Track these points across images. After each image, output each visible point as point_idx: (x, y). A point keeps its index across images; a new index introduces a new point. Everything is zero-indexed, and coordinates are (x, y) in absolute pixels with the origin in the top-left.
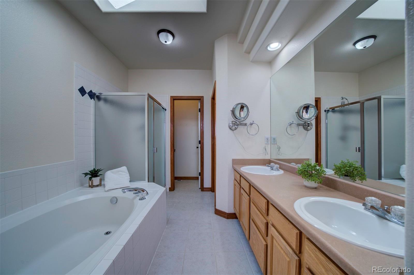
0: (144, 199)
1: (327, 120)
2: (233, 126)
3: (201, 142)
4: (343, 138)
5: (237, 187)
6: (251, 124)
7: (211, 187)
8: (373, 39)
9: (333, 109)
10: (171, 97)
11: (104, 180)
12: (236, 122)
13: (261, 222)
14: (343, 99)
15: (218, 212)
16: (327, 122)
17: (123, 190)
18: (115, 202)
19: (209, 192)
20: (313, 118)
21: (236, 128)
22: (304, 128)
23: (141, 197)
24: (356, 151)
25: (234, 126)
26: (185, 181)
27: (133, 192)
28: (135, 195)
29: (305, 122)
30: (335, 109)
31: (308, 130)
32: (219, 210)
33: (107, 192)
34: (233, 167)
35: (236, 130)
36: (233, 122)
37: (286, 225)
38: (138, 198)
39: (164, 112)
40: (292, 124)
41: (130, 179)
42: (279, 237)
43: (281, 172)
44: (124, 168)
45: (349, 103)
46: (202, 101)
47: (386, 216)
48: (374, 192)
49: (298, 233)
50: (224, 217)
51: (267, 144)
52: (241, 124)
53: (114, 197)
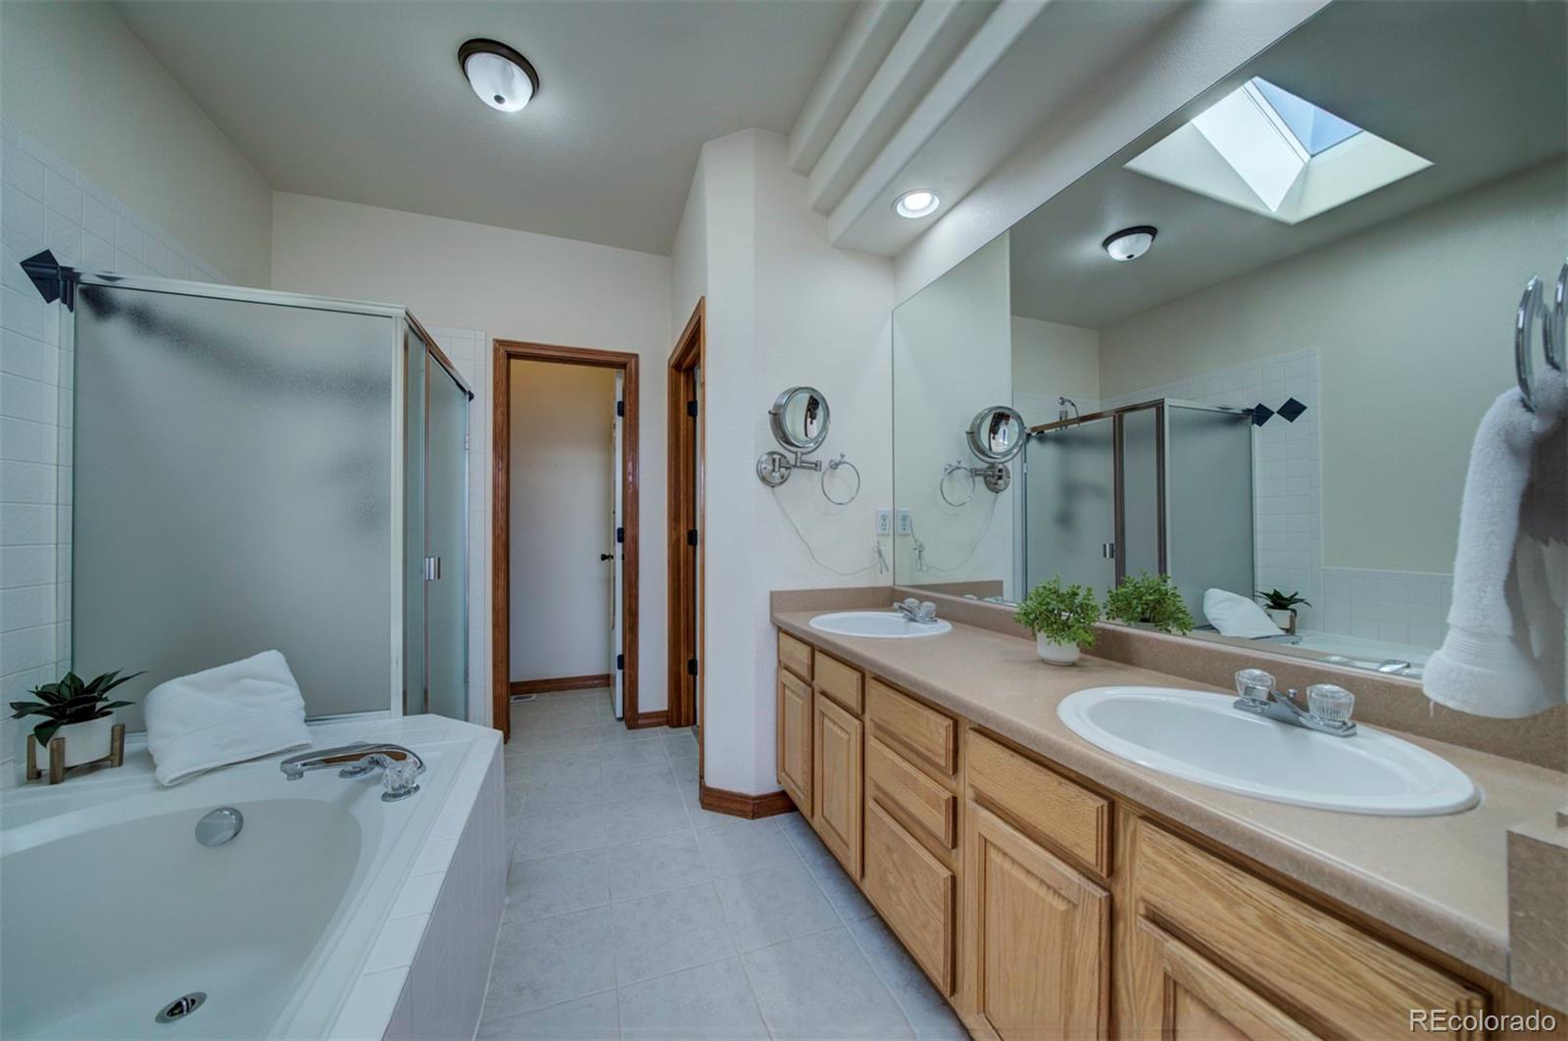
0: (408, 793)
1: (1025, 465)
2: (774, 470)
3: (626, 536)
4: (1065, 520)
5: (793, 692)
6: (835, 466)
7: (666, 708)
8: (1149, 237)
9: (1039, 433)
10: (499, 343)
11: (142, 728)
12: (785, 457)
13: (927, 802)
14: (1063, 403)
15: (715, 800)
16: (1025, 471)
17: (289, 767)
18: (231, 833)
19: (658, 728)
20: (1015, 451)
21: (786, 476)
22: (988, 484)
23: (397, 785)
24: (1105, 555)
25: (777, 469)
26: (547, 696)
27: (341, 769)
28: (350, 781)
29: (992, 466)
30: (1046, 431)
31: (997, 492)
32: (719, 791)
33: (169, 793)
34: (773, 620)
35: (785, 484)
36: (775, 456)
37: (1048, 791)
38: (379, 790)
39: (465, 405)
40: (957, 468)
41: (306, 708)
42: (1015, 836)
43: (944, 627)
44: (270, 661)
45: (1080, 415)
46: (633, 374)
47: (1300, 718)
48: (1241, 656)
49: (1102, 806)
50: (742, 814)
51: (883, 535)
52: (802, 462)
53: (221, 810)
